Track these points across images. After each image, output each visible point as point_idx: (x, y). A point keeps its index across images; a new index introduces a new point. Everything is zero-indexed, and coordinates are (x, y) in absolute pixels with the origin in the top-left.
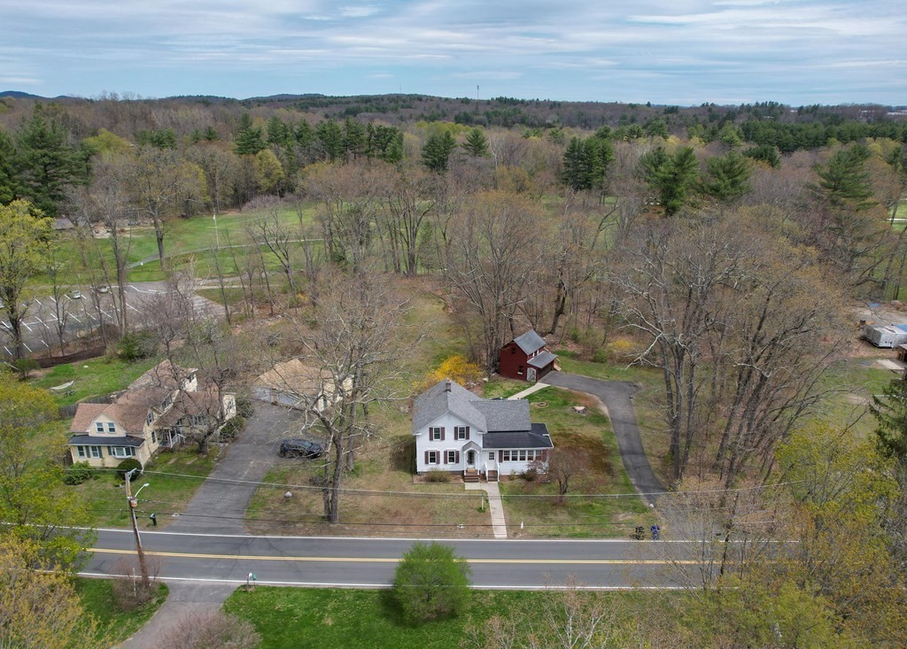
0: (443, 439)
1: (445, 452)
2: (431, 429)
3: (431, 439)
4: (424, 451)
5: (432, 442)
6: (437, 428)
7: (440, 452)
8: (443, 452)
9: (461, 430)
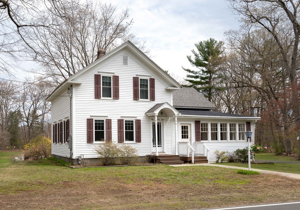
0: (116, 96)
1: (120, 122)
2: (97, 77)
3: (97, 96)
4: (86, 118)
5: (99, 102)
6: (106, 77)
7: (112, 120)
8: (117, 121)
9: (142, 84)
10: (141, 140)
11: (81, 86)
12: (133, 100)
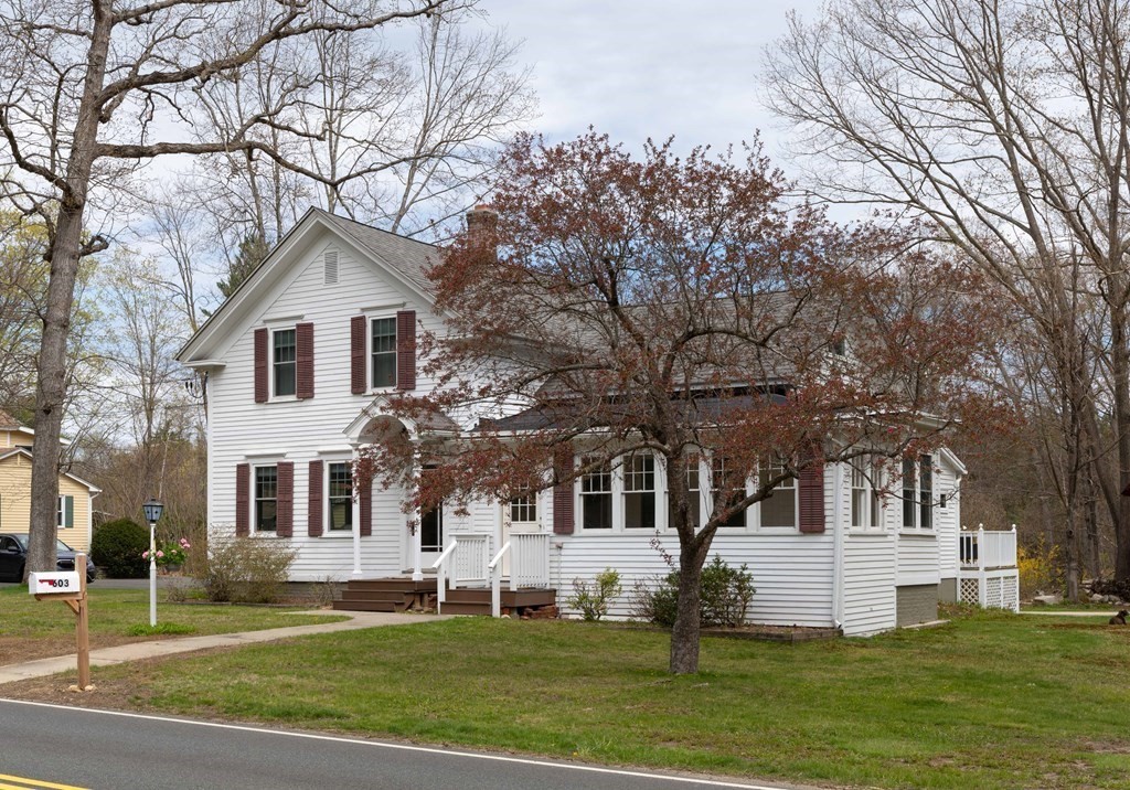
0: (307, 390)
1: (315, 467)
2: (260, 338)
3: (260, 395)
4: (235, 464)
5: (266, 412)
6: (284, 332)
7: (295, 466)
8: (307, 466)
9: (380, 335)
10: (373, 528)
11: (226, 371)
12: (350, 394)
